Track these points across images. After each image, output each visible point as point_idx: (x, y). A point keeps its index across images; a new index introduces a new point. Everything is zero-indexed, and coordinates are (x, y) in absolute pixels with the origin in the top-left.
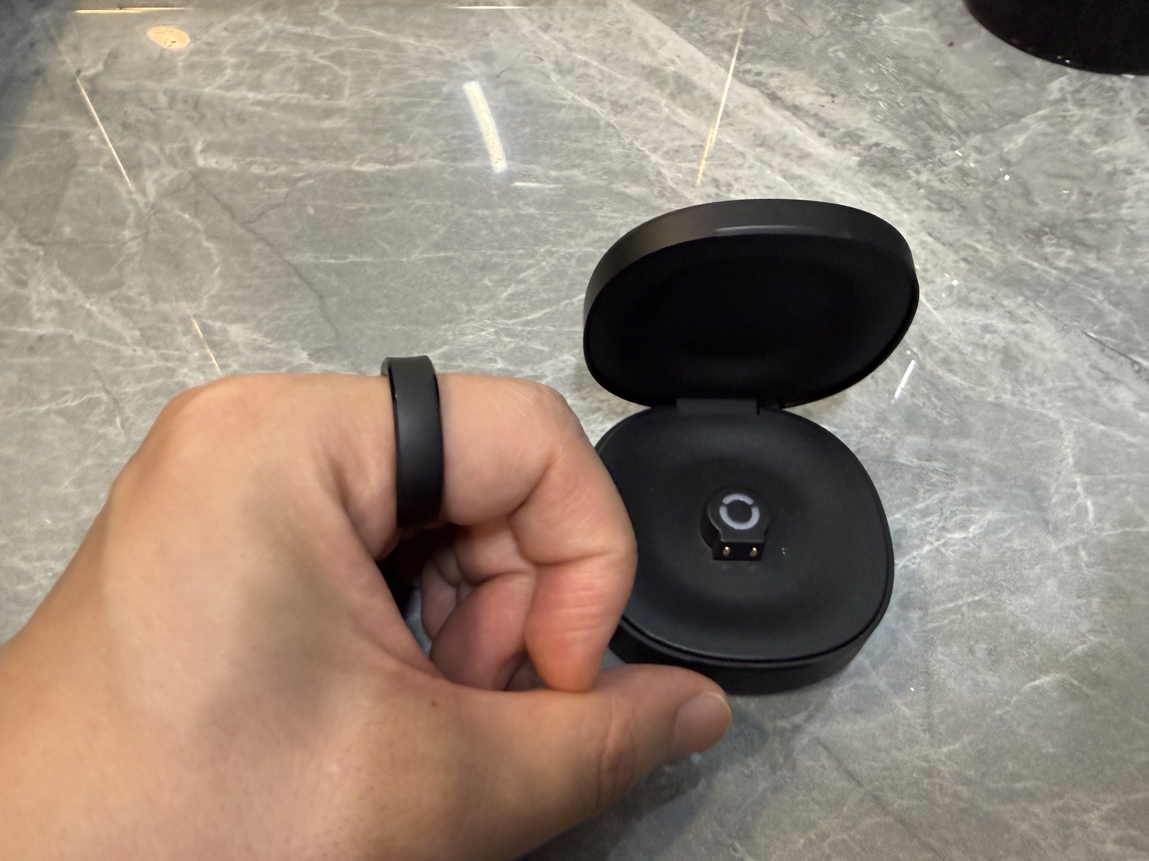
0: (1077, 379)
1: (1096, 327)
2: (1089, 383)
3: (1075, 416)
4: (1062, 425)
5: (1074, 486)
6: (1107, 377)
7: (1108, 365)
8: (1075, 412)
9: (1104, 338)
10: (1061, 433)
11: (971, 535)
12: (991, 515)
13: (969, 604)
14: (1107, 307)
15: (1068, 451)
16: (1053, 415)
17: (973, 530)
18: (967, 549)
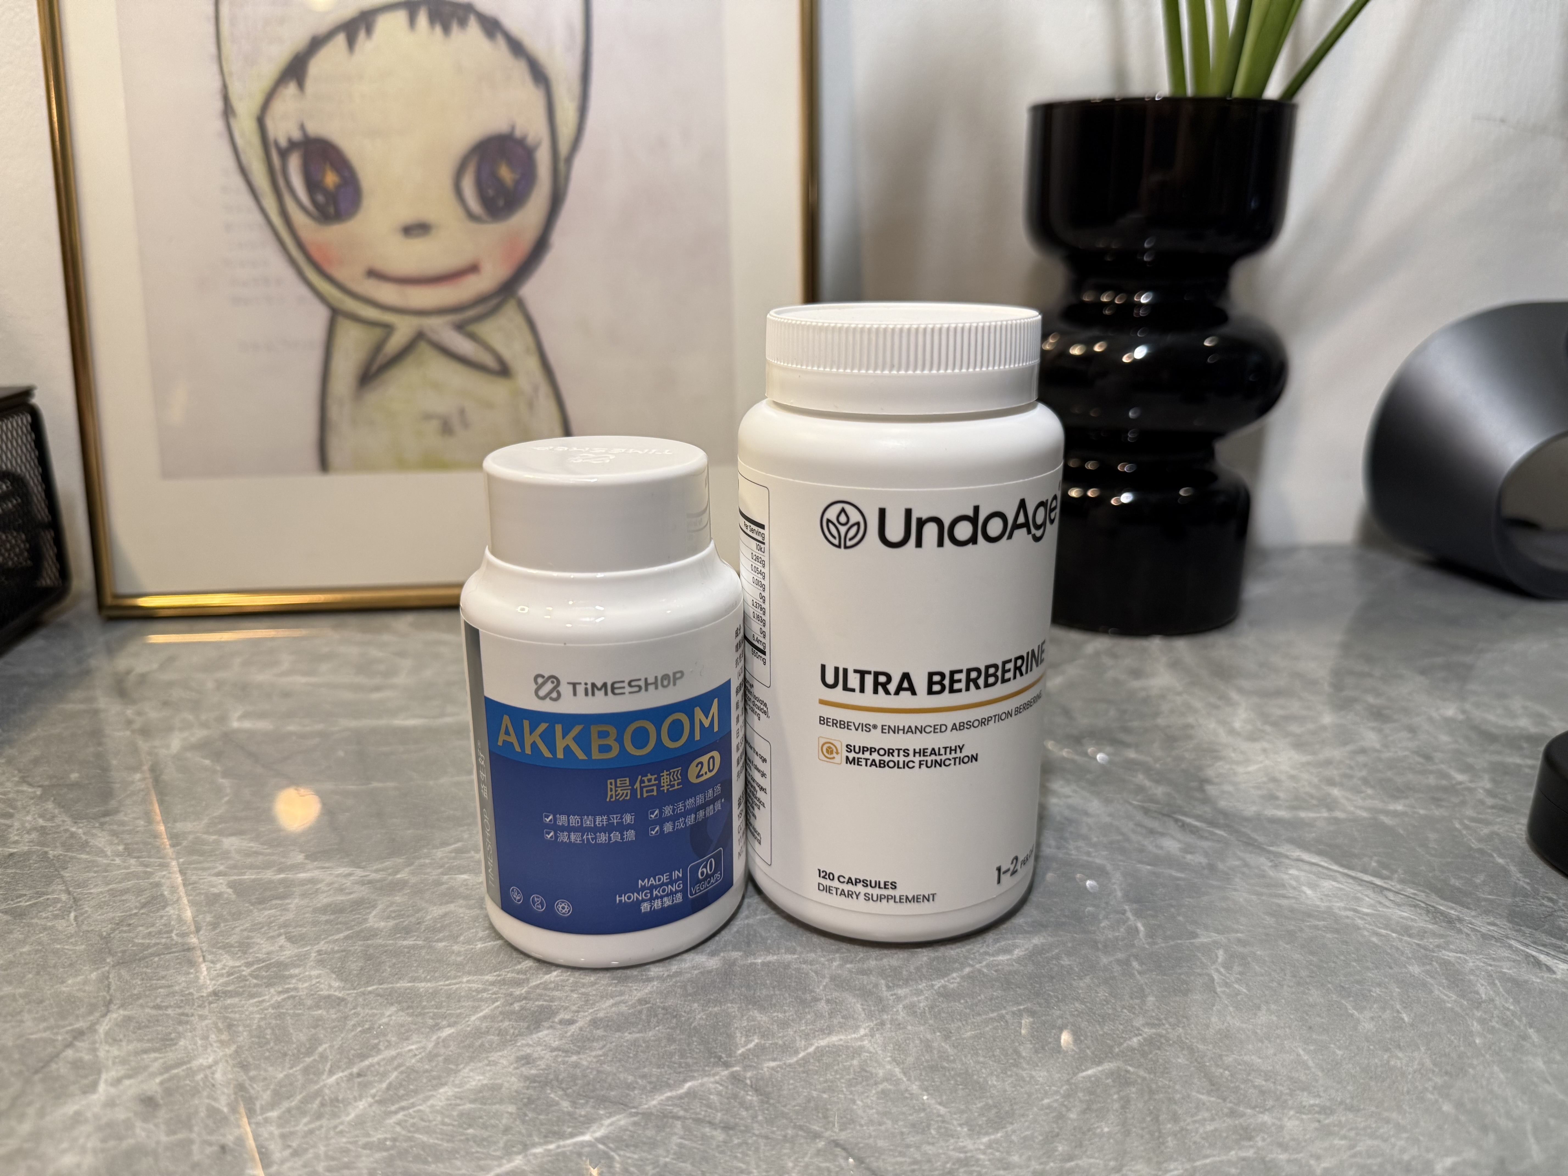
0: (1122, 834)
1: (1139, 798)
2: (1133, 837)
3: (1121, 861)
4: (1109, 867)
5: (1124, 912)
6: (1152, 832)
7: (1154, 824)
8: (1120, 858)
9: (1146, 805)
10: (1107, 873)
11: (1015, 957)
12: (1037, 940)
13: (1014, 1013)
14: (1147, 783)
15: (1115, 886)
16: (1098, 861)
17: (1017, 953)
18: (1011, 968)
